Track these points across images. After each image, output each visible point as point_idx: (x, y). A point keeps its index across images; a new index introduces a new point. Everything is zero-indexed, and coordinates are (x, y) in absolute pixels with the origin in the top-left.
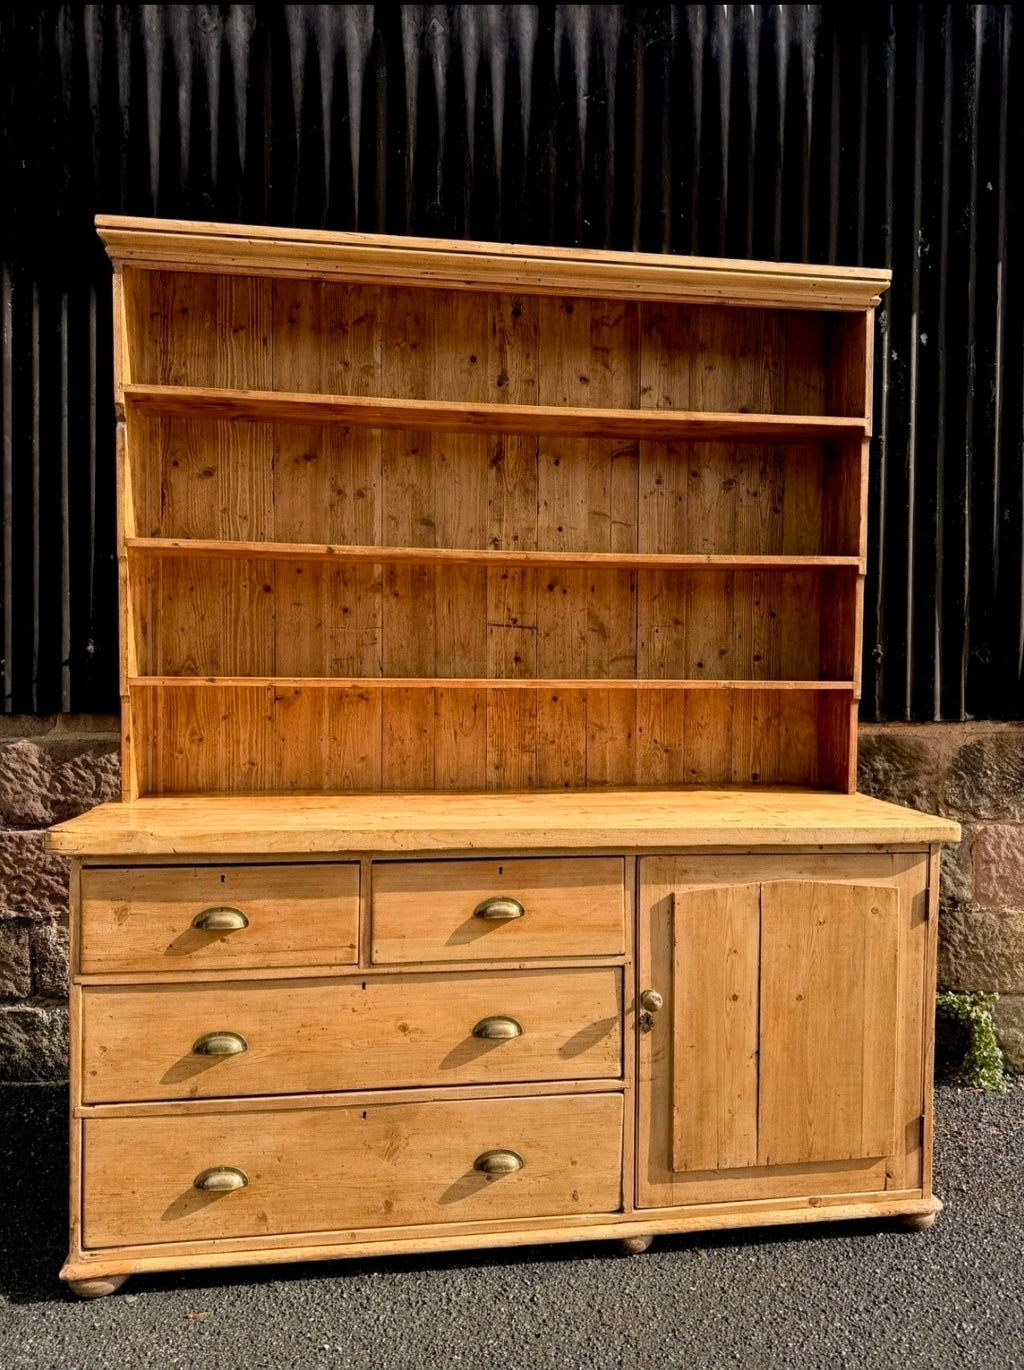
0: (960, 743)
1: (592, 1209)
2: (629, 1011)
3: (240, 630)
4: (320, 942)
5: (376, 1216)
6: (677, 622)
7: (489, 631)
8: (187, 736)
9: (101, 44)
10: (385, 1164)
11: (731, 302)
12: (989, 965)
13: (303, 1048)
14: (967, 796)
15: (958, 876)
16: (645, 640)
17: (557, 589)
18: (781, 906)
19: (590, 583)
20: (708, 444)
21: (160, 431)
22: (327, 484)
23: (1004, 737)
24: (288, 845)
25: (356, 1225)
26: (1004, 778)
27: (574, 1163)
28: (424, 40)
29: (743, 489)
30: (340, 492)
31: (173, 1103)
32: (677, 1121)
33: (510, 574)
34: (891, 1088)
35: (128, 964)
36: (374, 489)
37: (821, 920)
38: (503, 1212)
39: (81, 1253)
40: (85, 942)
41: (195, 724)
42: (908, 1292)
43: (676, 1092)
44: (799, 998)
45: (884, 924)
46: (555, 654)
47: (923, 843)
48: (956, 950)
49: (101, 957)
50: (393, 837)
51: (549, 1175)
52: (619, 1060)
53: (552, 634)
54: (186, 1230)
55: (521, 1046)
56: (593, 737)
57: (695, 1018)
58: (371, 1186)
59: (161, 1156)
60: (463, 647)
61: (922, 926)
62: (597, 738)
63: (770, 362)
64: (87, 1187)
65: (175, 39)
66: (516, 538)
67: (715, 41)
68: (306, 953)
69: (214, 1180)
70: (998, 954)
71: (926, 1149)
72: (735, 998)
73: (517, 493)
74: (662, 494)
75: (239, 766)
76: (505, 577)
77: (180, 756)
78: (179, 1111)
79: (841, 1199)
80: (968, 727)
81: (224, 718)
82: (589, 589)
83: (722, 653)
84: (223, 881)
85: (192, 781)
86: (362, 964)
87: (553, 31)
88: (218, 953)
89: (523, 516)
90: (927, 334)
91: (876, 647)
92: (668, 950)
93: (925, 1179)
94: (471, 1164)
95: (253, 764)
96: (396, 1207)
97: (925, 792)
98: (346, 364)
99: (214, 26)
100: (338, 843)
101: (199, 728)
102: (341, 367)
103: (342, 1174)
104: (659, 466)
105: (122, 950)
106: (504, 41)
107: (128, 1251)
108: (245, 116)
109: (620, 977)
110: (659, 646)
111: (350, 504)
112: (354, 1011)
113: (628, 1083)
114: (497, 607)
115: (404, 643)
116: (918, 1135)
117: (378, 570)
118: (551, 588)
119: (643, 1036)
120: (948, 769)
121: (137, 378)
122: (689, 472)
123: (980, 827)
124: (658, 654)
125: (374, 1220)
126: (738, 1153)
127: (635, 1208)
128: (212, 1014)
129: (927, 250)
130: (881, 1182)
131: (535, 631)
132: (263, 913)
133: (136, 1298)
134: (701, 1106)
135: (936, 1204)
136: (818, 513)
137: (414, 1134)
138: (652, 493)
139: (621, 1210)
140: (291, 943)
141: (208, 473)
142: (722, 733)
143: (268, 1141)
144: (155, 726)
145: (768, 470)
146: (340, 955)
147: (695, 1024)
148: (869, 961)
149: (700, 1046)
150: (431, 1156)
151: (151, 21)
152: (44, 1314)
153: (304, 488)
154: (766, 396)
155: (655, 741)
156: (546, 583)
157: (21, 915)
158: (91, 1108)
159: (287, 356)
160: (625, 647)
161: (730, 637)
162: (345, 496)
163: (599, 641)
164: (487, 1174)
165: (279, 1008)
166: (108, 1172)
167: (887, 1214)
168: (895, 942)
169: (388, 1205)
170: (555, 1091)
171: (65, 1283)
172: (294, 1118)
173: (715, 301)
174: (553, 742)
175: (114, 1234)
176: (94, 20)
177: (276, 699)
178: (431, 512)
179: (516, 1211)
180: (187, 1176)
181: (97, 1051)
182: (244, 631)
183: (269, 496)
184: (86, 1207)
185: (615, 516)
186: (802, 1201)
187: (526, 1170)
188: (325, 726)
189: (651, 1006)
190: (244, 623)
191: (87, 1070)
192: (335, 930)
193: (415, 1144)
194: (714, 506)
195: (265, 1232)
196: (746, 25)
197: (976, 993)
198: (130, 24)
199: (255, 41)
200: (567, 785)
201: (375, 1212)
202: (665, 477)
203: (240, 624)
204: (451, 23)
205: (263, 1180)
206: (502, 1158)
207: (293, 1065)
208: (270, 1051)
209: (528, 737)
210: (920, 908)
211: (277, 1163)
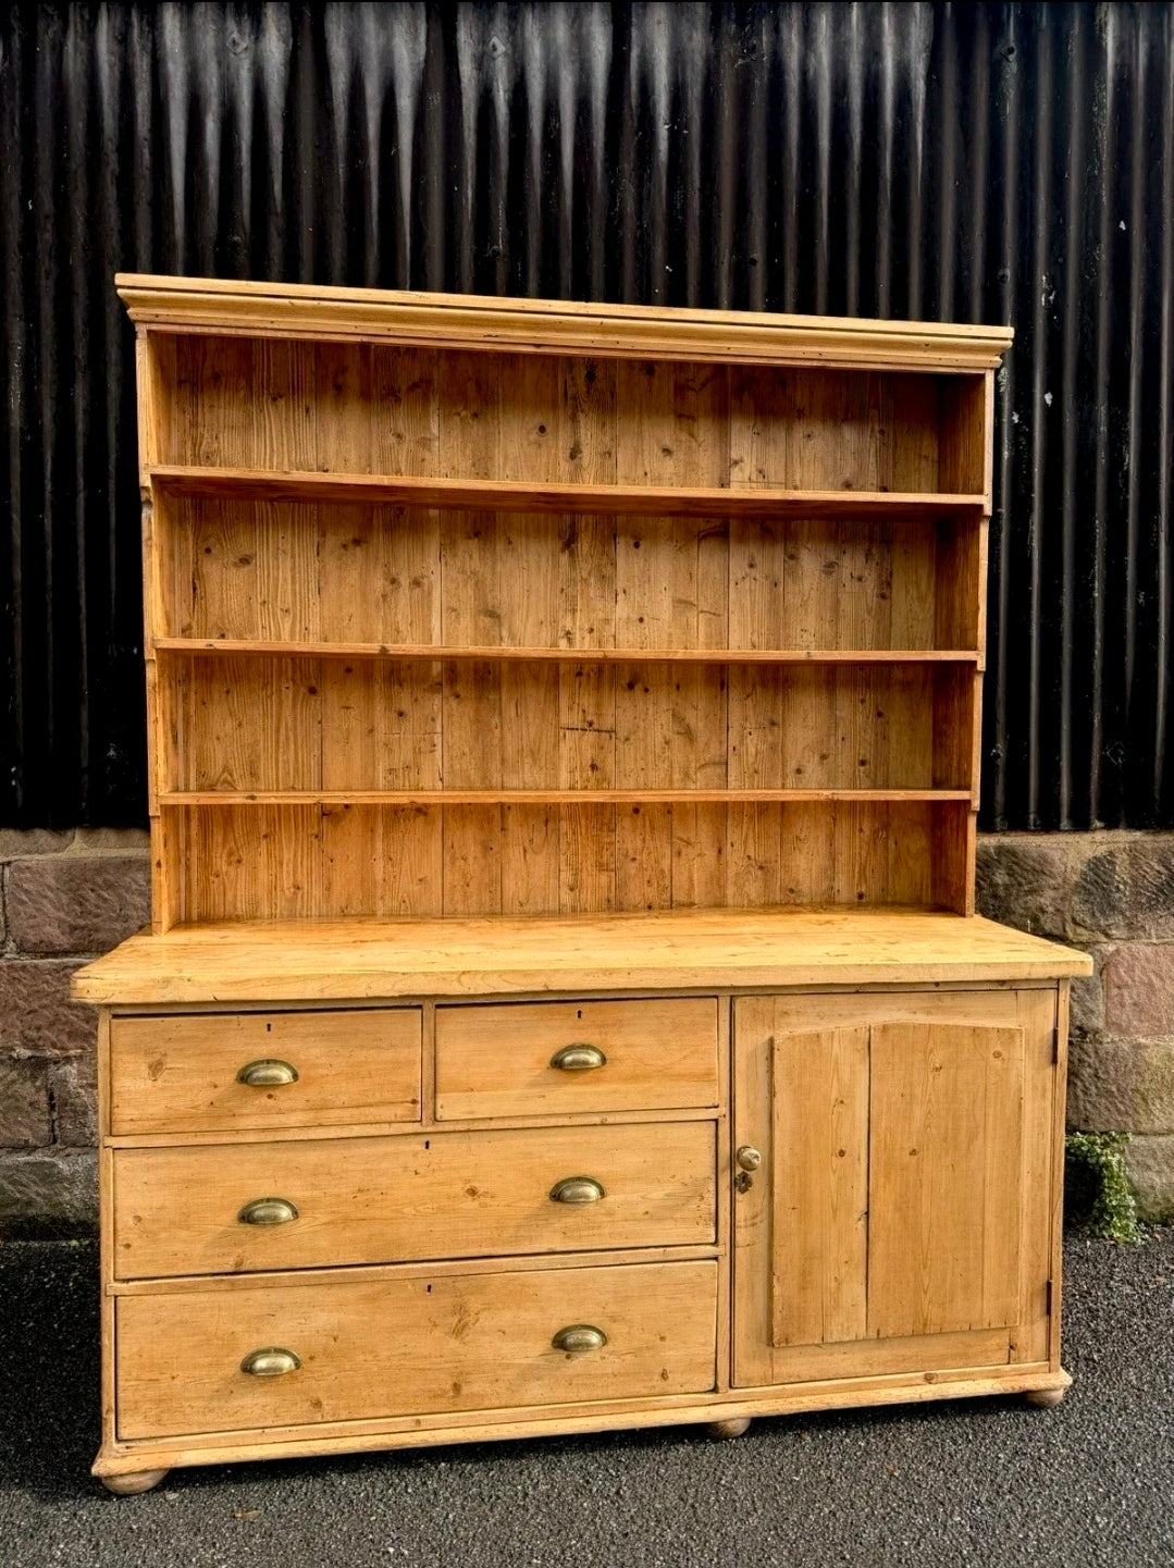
0: (1090, 854)
1: (683, 1390)
2: (723, 1171)
3: (282, 738)
4: (378, 1097)
5: (444, 1400)
6: (773, 724)
7: (562, 734)
8: (224, 858)
9: (116, 68)
10: (454, 1343)
11: (833, 365)
12: (1121, 1103)
13: (359, 1215)
14: (1098, 914)
15: (1088, 1004)
16: (736, 744)
17: (638, 688)
18: (893, 1049)
19: (674, 680)
20: (806, 522)
21: (190, 513)
22: (379, 572)
23: (1139, 847)
24: (341, 990)
25: (420, 1411)
26: (1139, 893)
27: (662, 1339)
28: (483, 61)
29: (846, 573)
30: (393, 581)
31: (217, 1278)
32: (777, 1291)
33: (585, 671)
34: (1015, 1252)
35: (164, 1124)
36: (432, 577)
37: (937, 1065)
38: (584, 1395)
39: (115, 1446)
40: (116, 1100)
41: (233, 844)
42: (1035, 1480)
43: (776, 1258)
44: (913, 1152)
45: (1007, 1069)
46: (636, 760)
47: (1050, 979)
48: (1085, 1086)
49: (134, 1117)
50: (459, 980)
51: (636, 1352)
52: (712, 1224)
53: (632, 737)
54: (232, 1419)
55: (603, 1211)
56: (679, 853)
57: (797, 1178)
58: (436, 1367)
59: (204, 1337)
60: (532, 752)
61: (1050, 1070)
62: (684, 853)
63: (877, 428)
64: (120, 1372)
65: (201, 60)
66: (591, 630)
67: (812, 61)
68: (362, 1110)
69: (261, 1364)
70: (1132, 1090)
71: (1053, 1318)
72: (842, 1153)
73: (592, 580)
74: (755, 579)
75: (282, 890)
76: (579, 674)
77: (216, 880)
78: (223, 1287)
79: (959, 1375)
80: (1099, 836)
81: (266, 836)
82: (674, 687)
83: (823, 757)
84: (269, 1030)
85: (230, 909)
86: (424, 1122)
87: (629, 50)
88: (266, 1111)
89: (599, 605)
90: (1052, 394)
91: (995, 747)
92: (767, 1102)
93: (1052, 1352)
94: (550, 1342)
95: (298, 888)
96: (465, 1390)
97: (1051, 909)
98: (399, 436)
99: (245, 46)
100: (397, 988)
101: (238, 849)
102: (392, 440)
103: (405, 1354)
104: (753, 549)
105: (156, 1109)
106: (573, 62)
107: (168, 1443)
108: (280, 148)
109: (713, 1132)
110: (752, 750)
111: (404, 594)
112: (416, 1173)
113: (723, 1249)
114: (570, 708)
115: (467, 750)
116: (1045, 1302)
117: (437, 668)
118: (631, 686)
119: (739, 1196)
120: (1077, 884)
121: (164, 458)
122: (785, 554)
123: (1111, 948)
124: (751, 760)
125: (441, 1404)
126: (846, 1325)
127: (731, 1387)
128: (259, 1178)
129: (1051, 298)
130: (1003, 1354)
131: (613, 735)
132: (314, 1066)
133: (177, 1495)
134: (804, 1274)
135: (1064, 1379)
136: (931, 600)
137: (484, 1310)
138: (744, 578)
139: (715, 1390)
140: (344, 1098)
141: (245, 561)
142: (822, 847)
143: (324, 1320)
144: (188, 847)
145: (874, 551)
146: (400, 1111)
147: (797, 1183)
148: (991, 1111)
149: (802, 1208)
150: (504, 1333)
151: (173, 41)
152: (75, 1515)
153: (353, 576)
154: (872, 467)
155: (749, 857)
156: (624, 682)
157: (38, 1055)
158: (125, 1285)
159: (333, 428)
160: (714, 752)
161: (832, 741)
162: (400, 585)
163: (685, 747)
164: (566, 1353)
165: (333, 1171)
166: (145, 1356)
167: (1010, 1391)
168: (1020, 1090)
169: (457, 1387)
170: (642, 1260)
171: (98, 1480)
172: (349, 1293)
173: (815, 364)
174: (634, 859)
175: (152, 1424)
176: (108, 41)
177: (324, 814)
178: (497, 602)
179: (598, 1392)
180: (231, 1359)
181: (131, 1221)
182: (287, 738)
183: (313, 586)
184: (120, 1395)
185: (703, 605)
186: (917, 1378)
187: (610, 1347)
188: (379, 845)
189: (748, 1166)
190: (287, 729)
191: (119, 1242)
192: (396, 1083)
193: (486, 1320)
194: (813, 593)
195: (320, 1419)
196: (848, 43)
197: (1106, 1133)
198: (150, 45)
199: (293, 63)
200: (650, 907)
201: (442, 1396)
202: (758, 560)
203: (283, 731)
204: (514, 40)
205: (316, 1363)
206: (583, 1334)
207: (348, 1234)
208: (324, 1219)
209: (606, 854)
210: (1047, 1050)
211: (333, 1343)
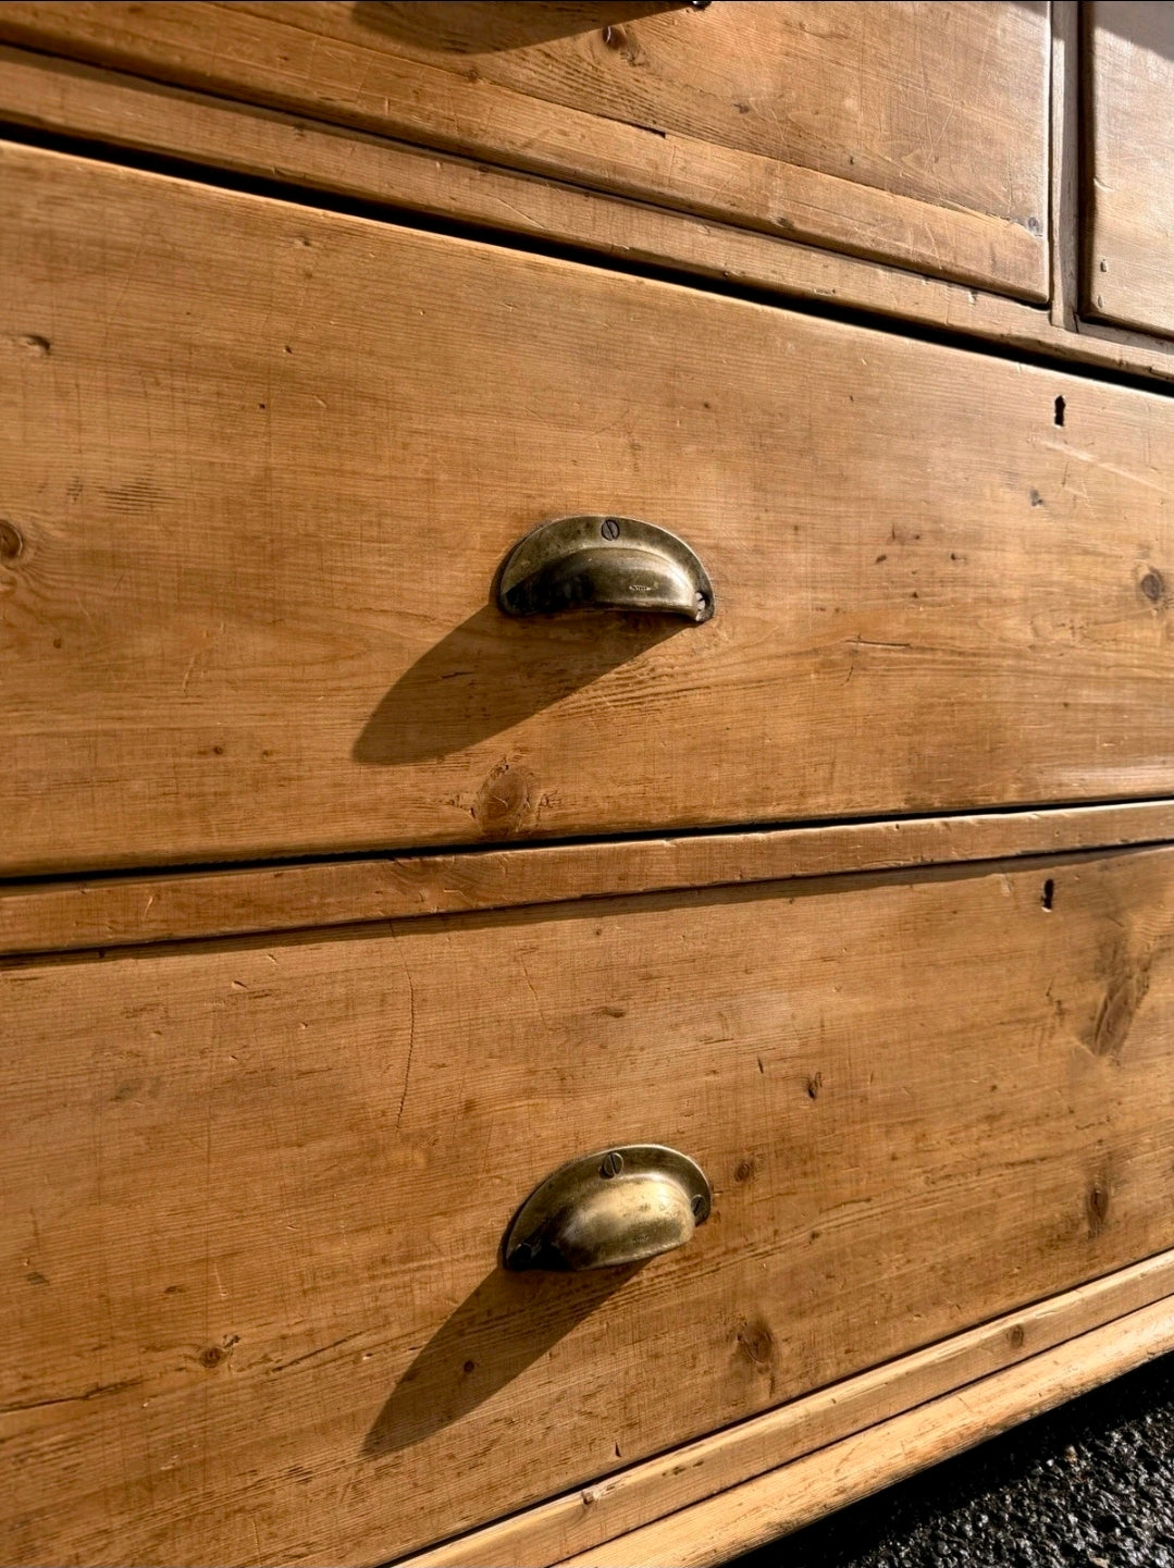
5: (1068, 1251)
10: (1096, 1067)
13: (894, 629)
25: (1019, 1297)
54: (477, 1478)
59: (348, 1142)
78: (431, 900)
96: (1115, 1208)
103: (991, 1117)
125: (1066, 1261)
128: (574, 423)
137: (1162, 951)
166: (60, 1275)
169: (1097, 1203)
180: (466, 1221)
193: (1162, 985)
201: (1062, 1240)
205: (760, 1188)
211: (805, 1104)
